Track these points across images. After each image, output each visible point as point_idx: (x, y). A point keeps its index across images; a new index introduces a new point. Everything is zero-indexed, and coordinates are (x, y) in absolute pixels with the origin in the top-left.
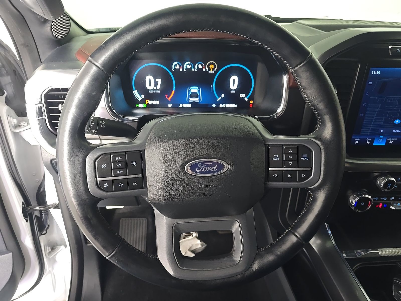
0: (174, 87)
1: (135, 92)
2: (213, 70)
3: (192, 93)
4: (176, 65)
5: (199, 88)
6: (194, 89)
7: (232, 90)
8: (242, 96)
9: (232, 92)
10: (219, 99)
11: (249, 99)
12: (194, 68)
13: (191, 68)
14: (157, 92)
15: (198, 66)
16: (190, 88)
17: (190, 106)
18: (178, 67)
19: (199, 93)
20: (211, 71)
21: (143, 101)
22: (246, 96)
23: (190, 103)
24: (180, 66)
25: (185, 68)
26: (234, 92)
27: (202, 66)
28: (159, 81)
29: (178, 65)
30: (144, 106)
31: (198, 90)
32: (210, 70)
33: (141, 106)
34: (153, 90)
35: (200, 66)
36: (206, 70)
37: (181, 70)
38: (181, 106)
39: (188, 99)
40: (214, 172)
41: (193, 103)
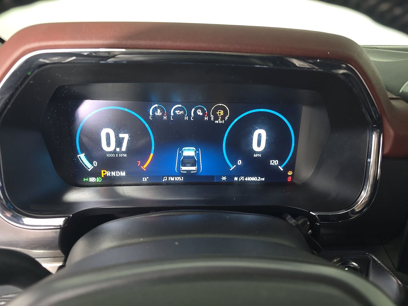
0: (153, 148)
1: (82, 157)
2: (223, 118)
3: (184, 156)
4: (155, 109)
5: (197, 150)
6: (189, 152)
7: (256, 152)
8: (274, 162)
9: (255, 155)
10: (232, 168)
11: (287, 168)
12: (189, 115)
13: (183, 115)
14: (121, 155)
15: (195, 112)
16: (181, 150)
17: (179, 179)
18: (159, 113)
19: (198, 158)
20: (219, 121)
21: (96, 173)
22: (280, 164)
23: (181, 175)
24: (162, 111)
25: (172, 114)
26: (260, 155)
27: (203, 111)
28: (126, 137)
29: (159, 111)
30: (99, 180)
31: (196, 152)
32: (216, 118)
33: (92, 180)
34: (115, 152)
35: (200, 113)
36: (210, 118)
37: (165, 118)
38: (165, 179)
39: (179, 168)
41: (188, 174)
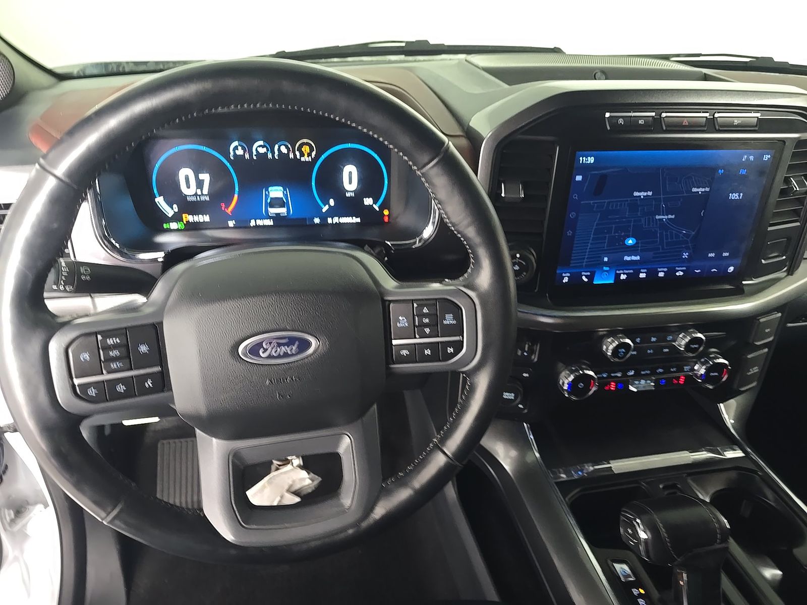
0: (237, 189)
1: (160, 200)
2: (309, 155)
3: (271, 198)
4: (236, 148)
5: (285, 189)
6: (276, 192)
7: (348, 191)
8: (368, 201)
9: (348, 195)
10: (325, 209)
11: (382, 207)
12: (273, 153)
13: (266, 154)
14: (203, 198)
15: (279, 150)
16: (267, 190)
17: (269, 222)
18: (240, 152)
19: (287, 199)
20: (306, 158)
21: (177, 218)
22: (375, 202)
23: (270, 218)
24: (243, 148)
25: (255, 153)
26: (353, 194)
27: (287, 147)
28: (205, 177)
29: (240, 148)
30: (180, 226)
31: (283, 192)
32: (302, 155)
33: (174, 226)
34: (196, 195)
35: (284, 150)
36: (295, 155)
37: (247, 156)
38: (253, 223)
39: (267, 211)
40: (293, 355)
41: (277, 218)
